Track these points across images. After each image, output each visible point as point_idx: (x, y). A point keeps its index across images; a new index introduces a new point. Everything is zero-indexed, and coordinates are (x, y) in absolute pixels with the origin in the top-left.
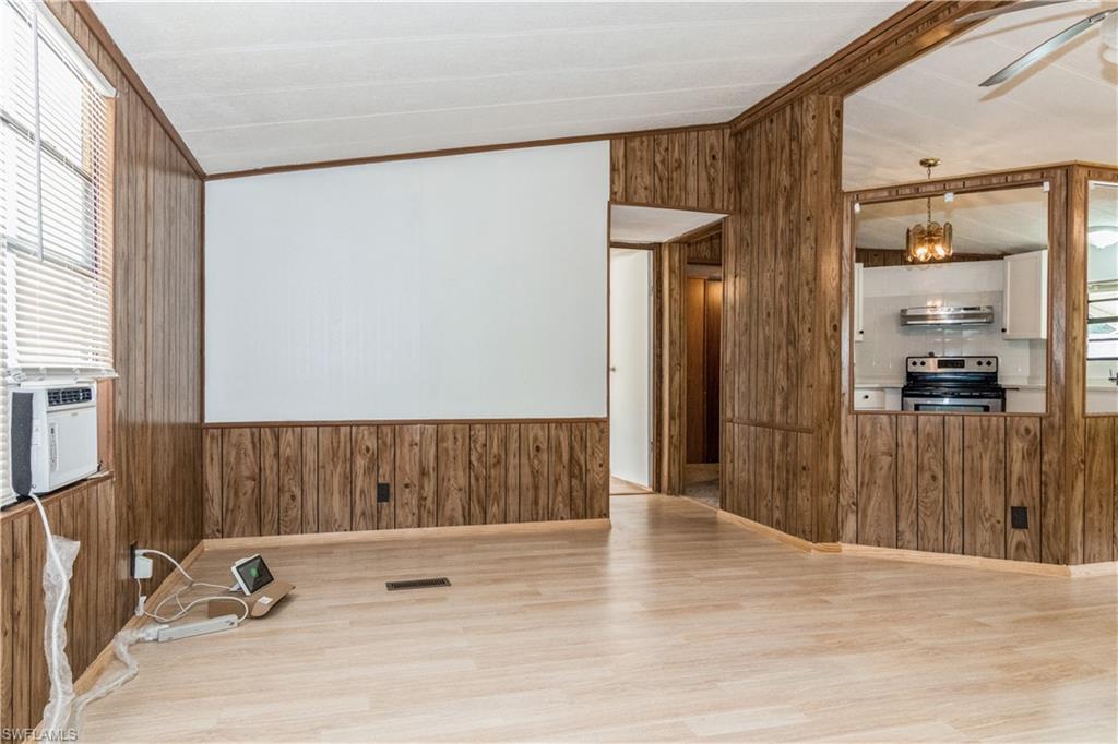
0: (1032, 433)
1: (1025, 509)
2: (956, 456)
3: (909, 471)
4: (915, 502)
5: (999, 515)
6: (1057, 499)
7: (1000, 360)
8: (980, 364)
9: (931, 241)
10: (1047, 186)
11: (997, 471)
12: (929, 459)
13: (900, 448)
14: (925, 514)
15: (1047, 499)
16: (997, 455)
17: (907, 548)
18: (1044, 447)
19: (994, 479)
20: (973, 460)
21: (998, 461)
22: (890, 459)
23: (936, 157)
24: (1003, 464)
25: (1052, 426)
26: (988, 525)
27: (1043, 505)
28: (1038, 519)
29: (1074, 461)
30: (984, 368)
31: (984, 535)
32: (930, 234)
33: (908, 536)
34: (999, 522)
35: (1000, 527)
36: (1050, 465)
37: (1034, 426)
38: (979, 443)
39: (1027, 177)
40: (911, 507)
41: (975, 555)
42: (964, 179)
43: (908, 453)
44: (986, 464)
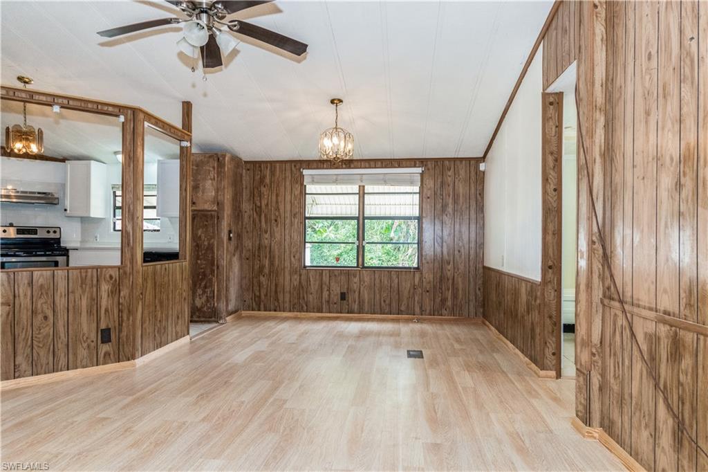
0: (114, 279)
1: (110, 329)
2: (63, 299)
3: (24, 316)
4: (30, 339)
5: (93, 336)
6: (128, 319)
7: (62, 229)
8: (48, 232)
9: (27, 139)
10: (122, 119)
11: (91, 306)
12: (42, 304)
13: (17, 299)
14: (39, 347)
15: (122, 321)
16: (92, 295)
17: (23, 377)
18: (121, 287)
19: (90, 312)
20: (75, 301)
21: (92, 299)
22: (8, 307)
23: (30, 77)
24: (95, 301)
25: (125, 273)
26: (85, 345)
27: (120, 325)
28: (117, 334)
29: (138, 294)
30: (52, 235)
31: (83, 352)
32: (26, 133)
33: (24, 366)
34: (93, 341)
35: (93, 345)
36: (125, 298)
37: (115, 274)
38: (79, 288)
39: (111, 109)
40: (26, 344)
41: (76, 368)
42: (69, 98)
43: (24, 301)
44: (84, 302)
